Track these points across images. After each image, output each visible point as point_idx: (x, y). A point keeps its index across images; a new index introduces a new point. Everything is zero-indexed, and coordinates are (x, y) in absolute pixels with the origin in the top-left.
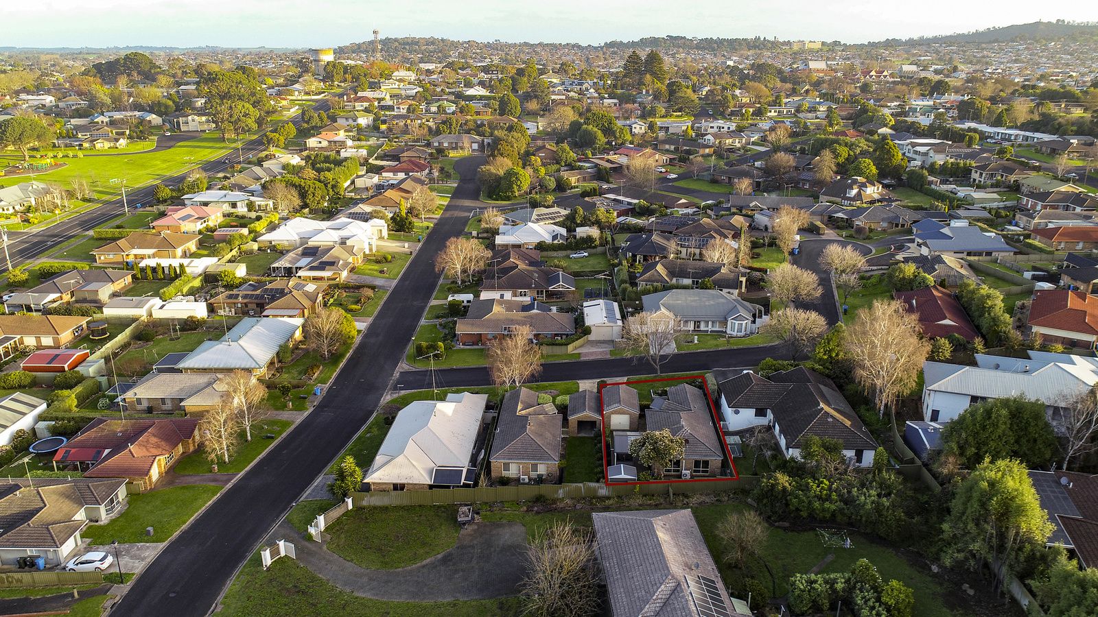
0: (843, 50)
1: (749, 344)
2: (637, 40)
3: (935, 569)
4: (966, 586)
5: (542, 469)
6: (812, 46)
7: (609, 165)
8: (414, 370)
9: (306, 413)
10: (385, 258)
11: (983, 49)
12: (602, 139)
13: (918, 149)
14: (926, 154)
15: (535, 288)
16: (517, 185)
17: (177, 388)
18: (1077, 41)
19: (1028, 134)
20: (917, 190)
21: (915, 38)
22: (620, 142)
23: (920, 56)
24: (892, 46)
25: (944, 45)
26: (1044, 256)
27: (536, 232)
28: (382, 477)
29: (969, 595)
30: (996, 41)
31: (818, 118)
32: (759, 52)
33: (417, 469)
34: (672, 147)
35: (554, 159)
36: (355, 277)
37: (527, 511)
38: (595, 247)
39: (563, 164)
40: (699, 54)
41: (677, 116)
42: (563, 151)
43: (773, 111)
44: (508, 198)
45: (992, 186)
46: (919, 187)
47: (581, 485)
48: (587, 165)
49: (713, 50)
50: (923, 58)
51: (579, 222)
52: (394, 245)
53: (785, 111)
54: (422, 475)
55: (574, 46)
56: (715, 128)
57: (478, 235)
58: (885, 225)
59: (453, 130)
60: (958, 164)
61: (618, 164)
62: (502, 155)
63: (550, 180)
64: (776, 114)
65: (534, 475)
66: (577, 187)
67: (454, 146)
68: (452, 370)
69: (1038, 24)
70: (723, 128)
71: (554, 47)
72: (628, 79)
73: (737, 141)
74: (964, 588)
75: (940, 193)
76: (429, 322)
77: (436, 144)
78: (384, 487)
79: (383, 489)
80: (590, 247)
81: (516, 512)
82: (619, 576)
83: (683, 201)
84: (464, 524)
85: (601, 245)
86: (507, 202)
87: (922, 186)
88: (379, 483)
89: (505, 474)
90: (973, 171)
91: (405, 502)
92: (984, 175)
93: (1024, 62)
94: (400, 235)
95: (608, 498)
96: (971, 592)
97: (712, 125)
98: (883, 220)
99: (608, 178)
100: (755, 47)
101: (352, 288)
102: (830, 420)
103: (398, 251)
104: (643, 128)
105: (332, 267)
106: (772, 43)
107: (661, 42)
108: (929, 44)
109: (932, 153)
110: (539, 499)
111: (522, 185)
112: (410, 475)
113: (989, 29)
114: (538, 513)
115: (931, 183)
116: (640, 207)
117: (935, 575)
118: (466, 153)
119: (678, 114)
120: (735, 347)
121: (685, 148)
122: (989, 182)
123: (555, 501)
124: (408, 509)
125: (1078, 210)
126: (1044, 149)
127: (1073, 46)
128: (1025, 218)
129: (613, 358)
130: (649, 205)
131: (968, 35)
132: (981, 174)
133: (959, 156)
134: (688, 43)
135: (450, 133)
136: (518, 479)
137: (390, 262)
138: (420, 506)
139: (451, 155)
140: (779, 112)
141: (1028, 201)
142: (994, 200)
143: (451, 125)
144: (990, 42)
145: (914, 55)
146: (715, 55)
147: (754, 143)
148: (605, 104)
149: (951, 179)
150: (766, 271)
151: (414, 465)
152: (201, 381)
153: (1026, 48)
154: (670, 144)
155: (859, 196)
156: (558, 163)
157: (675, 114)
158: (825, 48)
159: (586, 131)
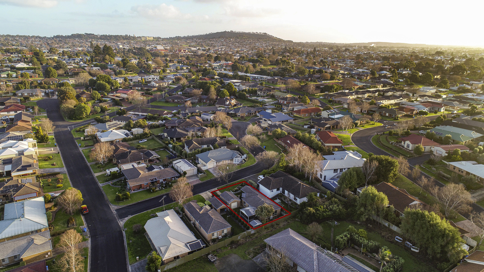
0: (162, 41)
1: (246, 166)
2: (70, 35)
3: (359, 223)
4: (369, 225)
5: (225, 231)
6: (150, 39)
7: (118, 99)
8: (121, 207)
9: (89, 241)
10: (49, 158)
11: (211, 41)
12: (108, 86)
13: (236, 84)
14: (239, 86)
15: (144, 159)
16: (85, 112)
17: (11, 251)
18: (239, 38)
19: (262, 76)
20: (243, 99)
21: (186, 36)
22: (115, 87)
23: (191, 43)
24: (180, 39)
25: (198, 39)
26: (302, 119)
27: (118, 134)
28: (169, 256)
29: (371, 227)
30: (214, 38)
31: (186, 72)
32: (129, 41)
33: (181, 247)
34: (140, 88)
35: (91, 97)
36: (42, 170)
37: (231, 248)
38: (148, 137)
39: (96, 100)
40: (102, 42)
41: (130, 74)
42: (95, 94)
43: (168, 70)
44: (81, 119)
45: (266, 96)
46: (244, 99)
47: (245, 232)
48: (108, 99)
49: (108, 40)
50: (192, 44)
51: (132, 126)
52: (45, 150)
53: (172, 70)
54: (185, 249)
55: (37, 37)
56: (151, 78)
57: (84, 138)
58: (247, 114)
59: (27, 86)
60: (253, 89)
61: (122, 97)
62: (69, 98)
63: (98, 108)
64: (169, 71)
65: (223, 234)
66: (110, 110)
67: (31, 94)
68: (139, 203)
69: (225, 32)
70: (154, 78)
71: (26, 38)
72: (98, 57)
73: (164, 84)
74: (369, 226)
75: (253, 100)
76: (104, 184)
77: (20, 95)
78: (170, 260)
79: (170, 261)
80: (147, 137)
81: (227, 250)
82: (295, 257)
83: (166, 112)
84: (214, 261)
85: (150, 136)
86: (82, 121)
87: (245, 98)
88: (170, 259)
89: (213, 237)
90: (258, 91)
91: (183, 262)
92: (262, 93)
93: (225, 46)
94: (44, 144)
95: (255, 234)
96: (371, 226)
97: (150, 77)
98: (246, 112)
99: (121, 104)
100: (126, 39)
101: (47, 176)
102: (305, 186)
103: (50, 153)
104: (121, 80)
105: (30, 168)
106: (133, 37)
107: (83, 36)
108: (192, 39)
109: (241, 86)
110: (232, 243)
111: (87, 112)
112: (180, 250)
113: (210, 33)
114: (235, 248)
115: (247, 97)
116: (149, 116)
117: (360, 225)
118: (39, 98)
119: (130, 73)
120: (243, 168)
121: (145, 88)
122: (265, 95)
123: (238, 241)
124: (185, 264)
125: (296, 103)
126: (270, 81)
127: (238, 40)
128: (286, 107)
129: (203, 182)
130: (153, 115)
131: (204, 35)
132: (261, 92)
133: (250, 86)
134: (95, 36)
135: (25, 88)
136: (218, 238)
137: (52, 159)
138: (189, 262)
139: (32, 100)
140: (170, 70)
141: (281, 101)
142: (271, 101)
143: (25, 84)
144: (212, 38)
145: (189, 43)
146: (110, 42)
147: (170, 84)
148: (94, 69)
149: (251, 95)
150: (226, 137)
151: (179, 246)
152: (23, 243)
153: (224, 41)
154: (138, 87)
155: (230, 103)
156: (93, 99)
157: (129, 73)
158: (155, 40)
159: (100, 84)
